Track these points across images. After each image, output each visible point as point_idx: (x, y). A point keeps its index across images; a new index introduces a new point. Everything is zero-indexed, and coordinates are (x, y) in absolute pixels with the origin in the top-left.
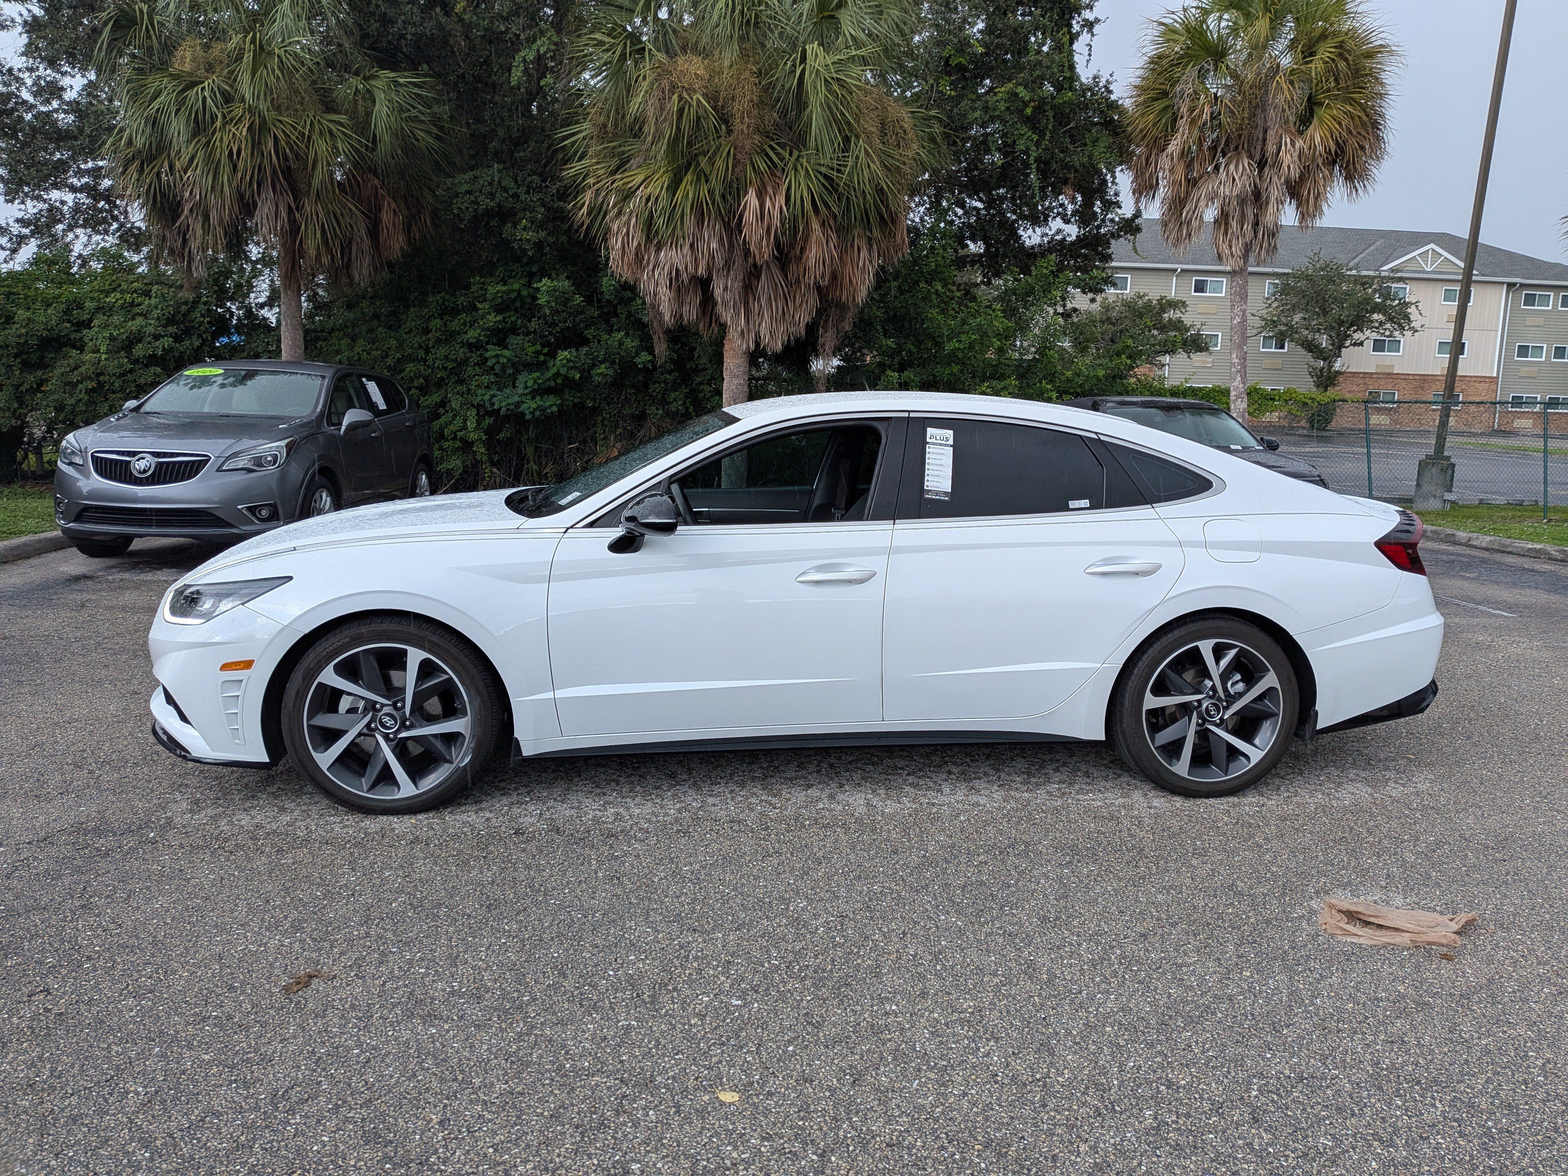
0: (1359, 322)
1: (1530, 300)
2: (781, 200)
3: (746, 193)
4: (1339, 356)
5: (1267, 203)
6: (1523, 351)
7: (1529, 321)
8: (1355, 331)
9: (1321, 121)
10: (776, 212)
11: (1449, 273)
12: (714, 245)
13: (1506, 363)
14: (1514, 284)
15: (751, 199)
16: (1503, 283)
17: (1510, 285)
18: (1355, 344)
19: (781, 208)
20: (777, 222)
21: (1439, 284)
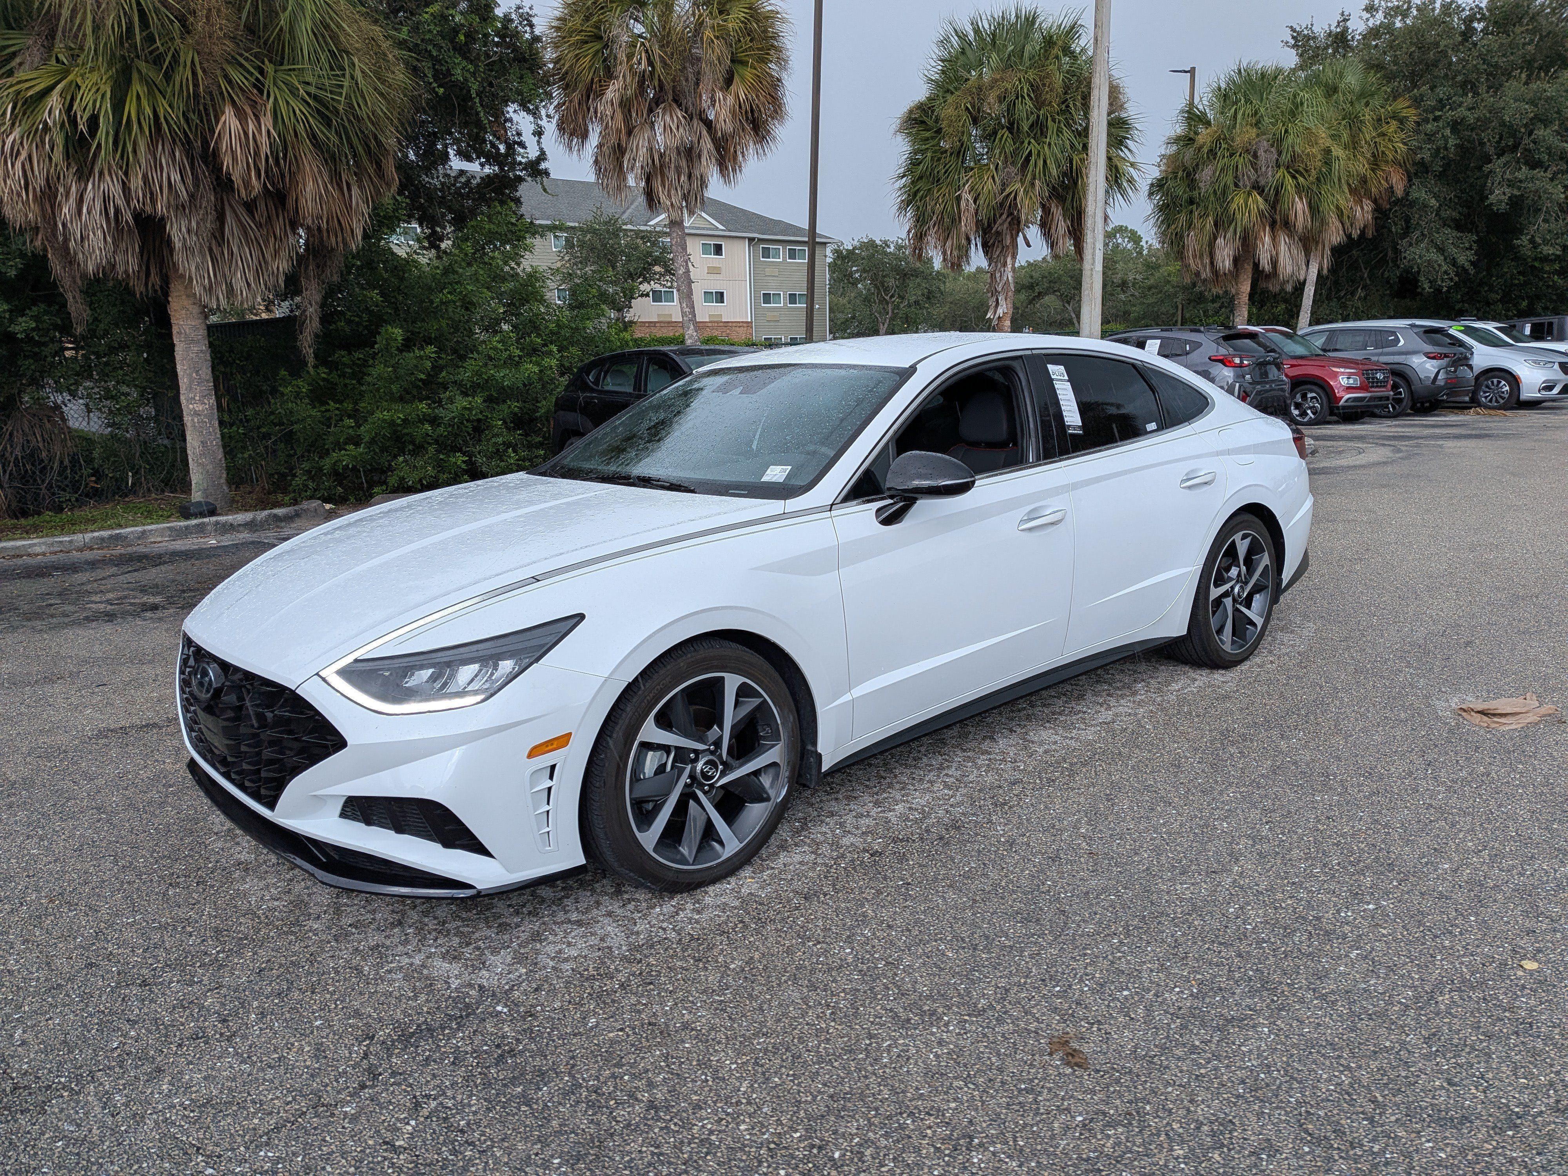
0: (645, 274)
1: (766, 253)
2: (267, 122)
3: (223, 113)
4: (631, 307)
5: (700, 156)
6: (767, 298)
7: (768, 271)
8: (641, 283)
9: (743, 79)
10: (264, 140)
11: (703, 229)
12: (176, 177)
13: (756, 309)
14: (753, 239)
15: (229, 119)
16: (744, 238)
17: (751, 240)
18: (642, 295)
19: (268, 131)
20: (265, 149)
21: (697, 239)
